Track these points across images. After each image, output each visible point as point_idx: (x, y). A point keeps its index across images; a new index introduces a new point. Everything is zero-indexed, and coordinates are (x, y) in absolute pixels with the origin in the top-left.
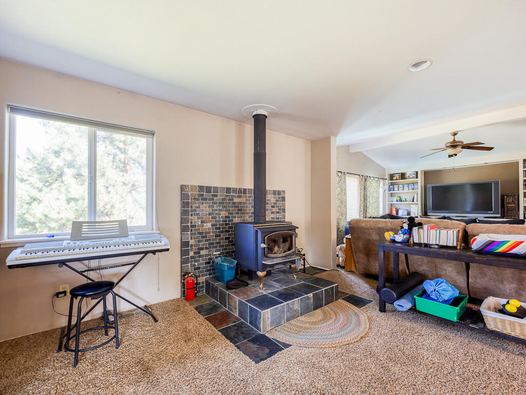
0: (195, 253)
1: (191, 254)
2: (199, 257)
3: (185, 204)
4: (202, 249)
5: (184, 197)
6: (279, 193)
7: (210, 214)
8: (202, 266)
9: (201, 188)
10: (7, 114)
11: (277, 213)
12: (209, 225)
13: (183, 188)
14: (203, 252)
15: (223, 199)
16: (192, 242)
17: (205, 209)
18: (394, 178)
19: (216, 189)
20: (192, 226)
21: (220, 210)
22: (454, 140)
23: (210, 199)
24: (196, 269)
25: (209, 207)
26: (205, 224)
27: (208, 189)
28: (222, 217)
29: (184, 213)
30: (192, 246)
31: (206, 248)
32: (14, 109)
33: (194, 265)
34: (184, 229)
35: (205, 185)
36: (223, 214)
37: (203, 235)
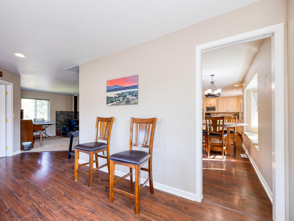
1: (58, 126)
5: (57, 114)
8: (61, 129)
9: (61, 112)
12: (63, 120)
13: (56, 112)
14: (61, 126)
15: (67, 114)
16: (59, 124)
17: (62, 116)
19: (65, 112)
20: (59, 120)
23: (63, 114)
27: (63, 112)
29: (57, 117)
33: (59, 129)
34: (57, 121)
36: (67, 117)
37: (61, 122)
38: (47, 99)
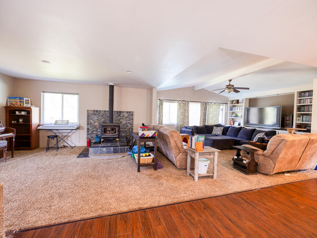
0: (91, 132)
1: (90, 132)
2: (93, 134)
3: (88, 116)
4: (94, 131)
5: (88, 113)
6: (130, 112)
7: (97, 120)
8: (94, 137)
9: (94, 111)
10: (42, 94)
11: (129, 120)
12: (97, 123)
13: (88, 111)
14: (94, 132)
15: (103, 115)
16: (90, 129)
17: (95, 118)
18: (233, 103)
19: (100, 111)
20: (90, 123)
21: (101, 118)
22: (230, 84)
23: (97, 115)
24: (92, 137)
25: (97, 117)
26: (95, 123)
27: (97, 111)
28: (102, 121)
29: (88, 119)
30: (90, 130)
31: (96, 131)
32: (43, 92)
33: (91, 136)
34: (88, 124)
35: (96, 110)
36: (103, 120)
37: (95, 127)
38: (76, 93)
